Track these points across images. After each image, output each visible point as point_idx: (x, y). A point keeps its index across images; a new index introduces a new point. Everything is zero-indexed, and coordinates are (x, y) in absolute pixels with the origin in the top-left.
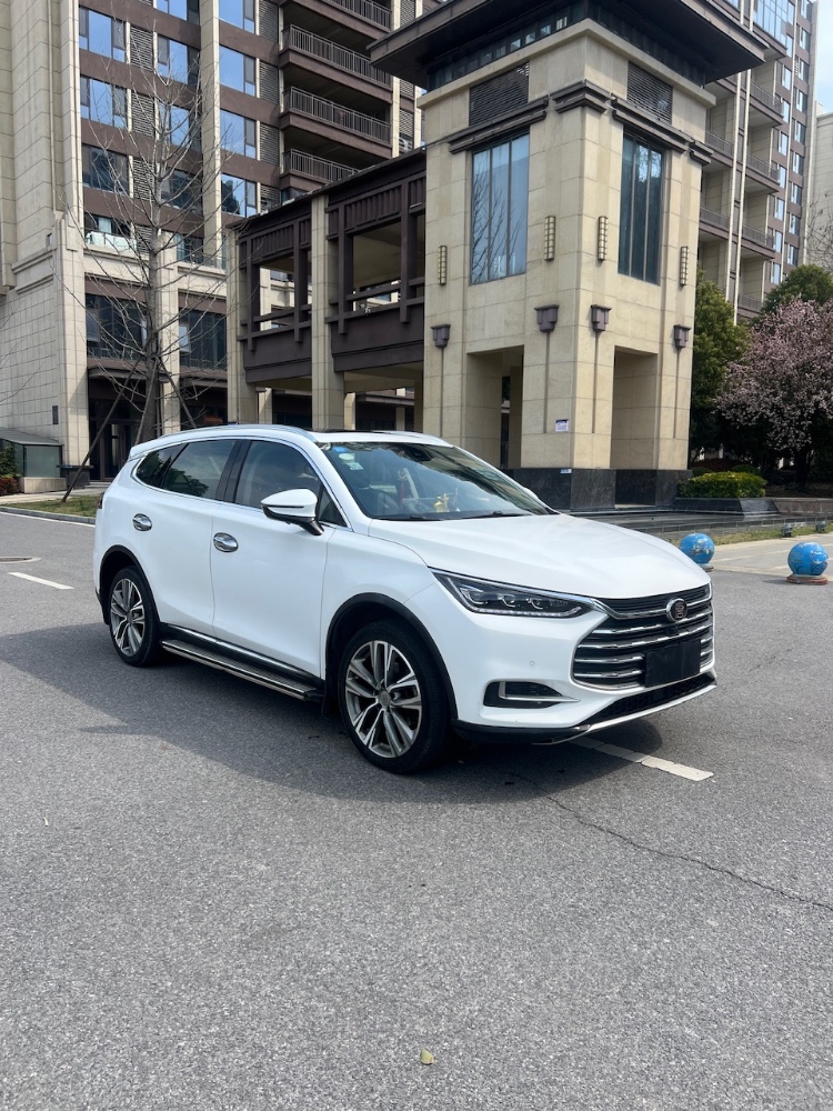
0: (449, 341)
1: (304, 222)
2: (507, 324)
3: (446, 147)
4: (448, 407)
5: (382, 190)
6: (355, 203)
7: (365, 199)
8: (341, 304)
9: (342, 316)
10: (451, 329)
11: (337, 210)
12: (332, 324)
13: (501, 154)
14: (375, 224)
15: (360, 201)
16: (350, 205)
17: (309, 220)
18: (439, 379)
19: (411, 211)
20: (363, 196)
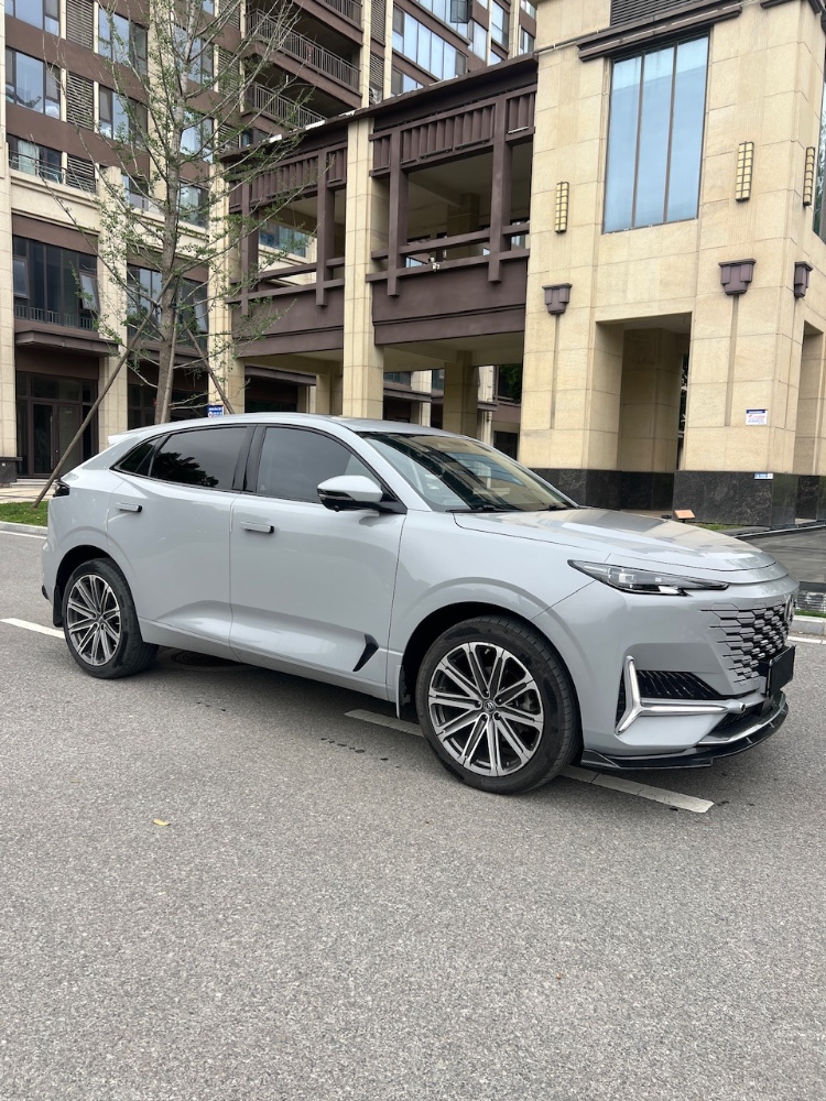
0: (569, 306)
1: (334, 152)
2: (665, 284)
3: (573, 54)
4: (565, 391)
5: (461, 110)
6: (418, 128)
7: (435, 123)
8: (393, 257)
9: (392, 273)
10: (572, 289)
11: (388, 137)
12: (377, 284)
13: (659, 63)
14: (450, 154)
15: (426, 126)
16: (409, 131)
17: (344, 151)
18: (550, 355)
19: (509, 138)
20: (432, 119)
